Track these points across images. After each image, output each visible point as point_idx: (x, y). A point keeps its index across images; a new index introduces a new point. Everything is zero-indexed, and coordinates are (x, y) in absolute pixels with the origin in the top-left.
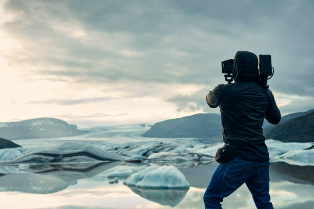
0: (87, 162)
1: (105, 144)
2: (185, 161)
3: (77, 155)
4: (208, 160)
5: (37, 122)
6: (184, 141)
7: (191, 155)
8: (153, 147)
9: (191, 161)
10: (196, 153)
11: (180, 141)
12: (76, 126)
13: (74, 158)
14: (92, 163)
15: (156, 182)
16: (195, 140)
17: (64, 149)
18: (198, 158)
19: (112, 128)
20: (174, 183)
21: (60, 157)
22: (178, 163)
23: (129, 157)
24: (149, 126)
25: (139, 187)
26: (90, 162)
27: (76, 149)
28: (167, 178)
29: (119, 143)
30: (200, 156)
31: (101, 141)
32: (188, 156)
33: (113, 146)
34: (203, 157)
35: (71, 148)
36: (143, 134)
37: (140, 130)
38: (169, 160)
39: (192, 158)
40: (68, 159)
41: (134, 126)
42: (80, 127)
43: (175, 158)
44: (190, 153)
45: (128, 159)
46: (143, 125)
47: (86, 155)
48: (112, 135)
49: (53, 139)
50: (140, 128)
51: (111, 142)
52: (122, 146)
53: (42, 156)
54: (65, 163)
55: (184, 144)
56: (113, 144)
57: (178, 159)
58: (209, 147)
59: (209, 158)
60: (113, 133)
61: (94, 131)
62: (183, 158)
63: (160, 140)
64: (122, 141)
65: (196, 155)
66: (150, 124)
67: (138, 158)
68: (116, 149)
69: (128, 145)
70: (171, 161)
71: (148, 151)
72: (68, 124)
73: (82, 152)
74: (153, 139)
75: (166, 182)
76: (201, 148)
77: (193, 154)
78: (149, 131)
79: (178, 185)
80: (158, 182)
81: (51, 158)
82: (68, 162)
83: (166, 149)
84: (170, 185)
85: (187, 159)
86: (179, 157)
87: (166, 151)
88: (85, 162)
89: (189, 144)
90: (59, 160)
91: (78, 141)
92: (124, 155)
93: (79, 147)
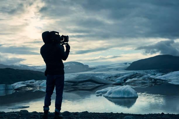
0: (91, 85)
1: (104, 75)
2: (147, 83)
3: (86, 82)
4: (160, 82)
5: (67, 64)
6: (150, 72)
7: (150, 80)
8: (130, 76)
9: (151, 83)
10: (153, 79)
11: (148, 72)
12: (88, 66)
13: (84, 83)
14: (94, 86)
15: (119, 94)
16: (157, 71)
17: (79, 79)
18: (154, 81)
19: (108, 66)
20: (128, 95)
21: (77, 83)
22: (143, 84)
23: (115, 82)
24: (129, 64)
25: (110, 98)
26: (93, 85)
27: (85, 78)
28: (125, 92)
29: (112, 74)
30: (156, 80)
31: (102, 73)
32: (149, 80)
33: (109, 76)
34: (158, 81)
35: (83, 78)
36: (126, 68)
37: (124, 66)
38: (137, 83)
39: (150, 82)
40: (81, 84)
41: (121, 64)
42: (90, 66)
43: (140, 82)
44: (150, 79)
45: (114, 83)
46: (126, 64)
47: (91, 82)
48: (109, 70)
49: (76, 73)
50: (124, 65)
51: (107, 74)
52: (113, 76)
53: (67, 83)
54: (80, 86)
55: (150, 73)
56: (109, 75)
57: (142, 82)
58: (164, 74)
59: (161, 81)
60: (108, 68)
61: (98, 68)
62: (145, 81)
63: (135, 72)
64: (114, 73)
65: (153, 80)
66: (130, 63)
67: (120, 82)
68: (110, 77)
69: (116, 75)
70: (138, 83)
71: (127, 78)
72: (83, 65)
73: (89, 80)
74: (132, 71)
75: (124, 95)
76: (160, 75)
77: (151, 79)
78: (129, 67)
79: (130, 96)
80: (120, 95)
81: (72, 84)
82: (81, 85)
83: (137, 77)
84: (126, 96)
85: (148, 82)
86: (143, 81)
87: (137, 78)
88: (90, 85)
89: (153, 73)
90: (76, 85)
91: (89, 74)
92: (113, 81)
93: (87, 77)
